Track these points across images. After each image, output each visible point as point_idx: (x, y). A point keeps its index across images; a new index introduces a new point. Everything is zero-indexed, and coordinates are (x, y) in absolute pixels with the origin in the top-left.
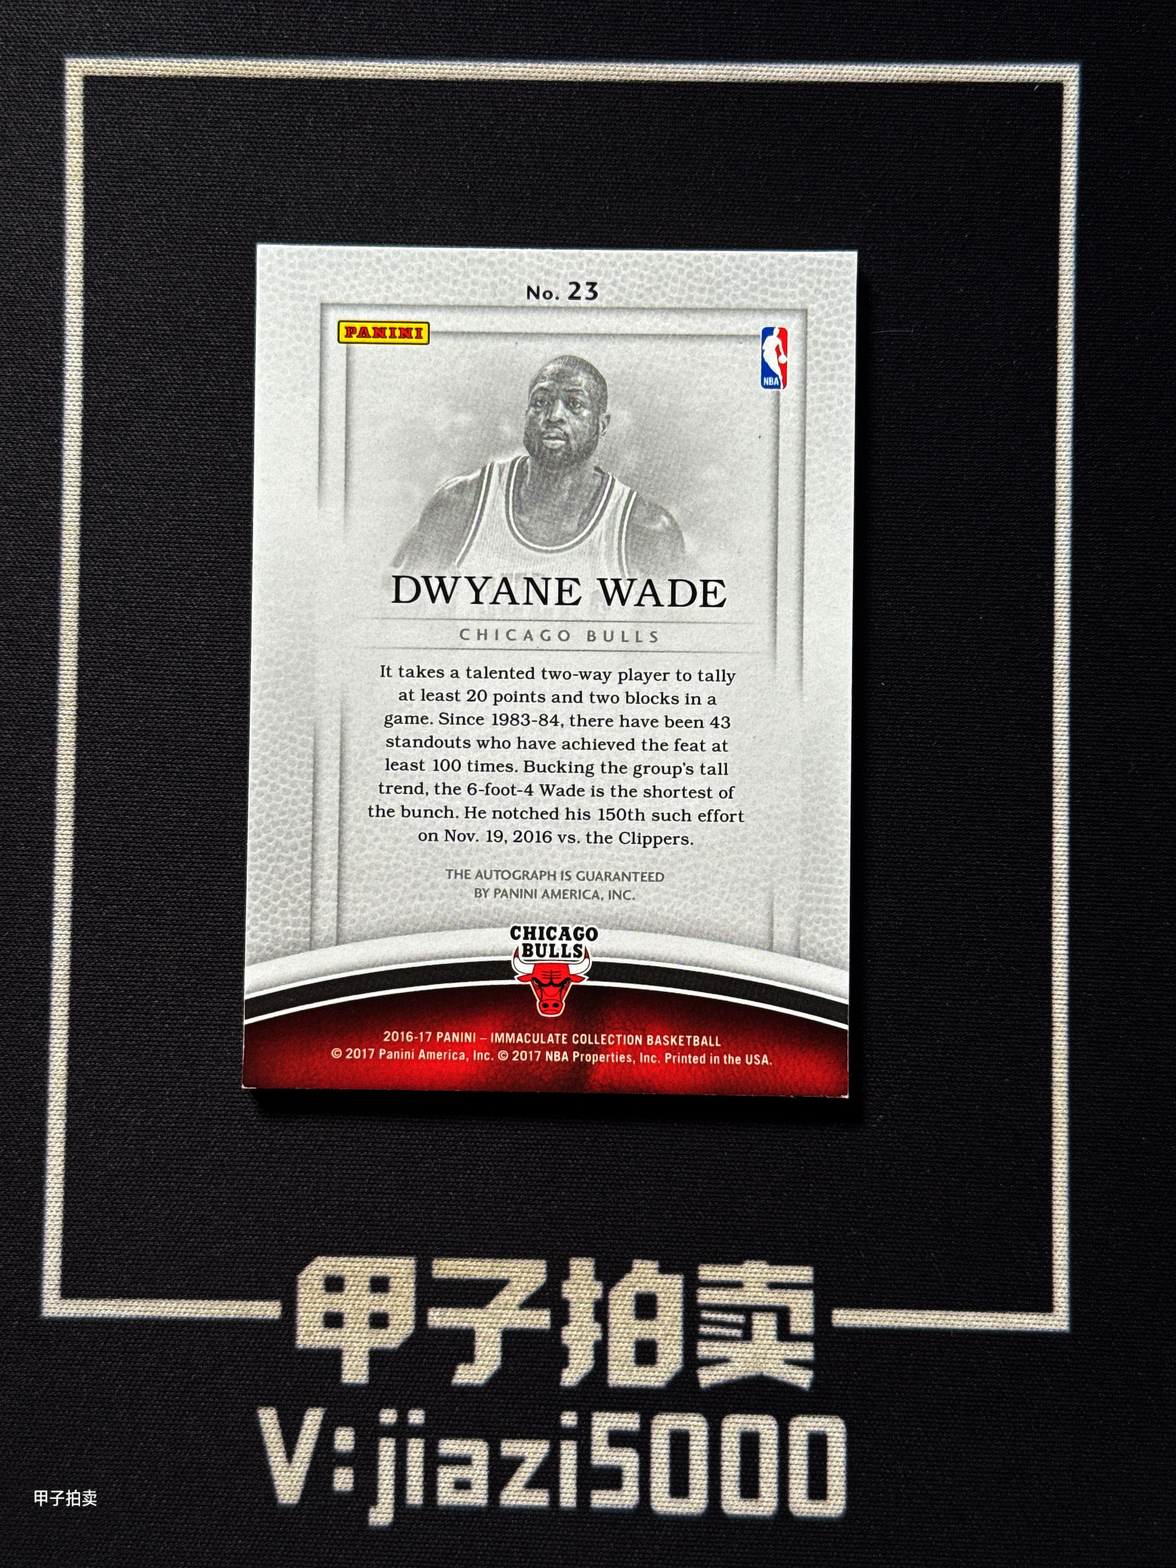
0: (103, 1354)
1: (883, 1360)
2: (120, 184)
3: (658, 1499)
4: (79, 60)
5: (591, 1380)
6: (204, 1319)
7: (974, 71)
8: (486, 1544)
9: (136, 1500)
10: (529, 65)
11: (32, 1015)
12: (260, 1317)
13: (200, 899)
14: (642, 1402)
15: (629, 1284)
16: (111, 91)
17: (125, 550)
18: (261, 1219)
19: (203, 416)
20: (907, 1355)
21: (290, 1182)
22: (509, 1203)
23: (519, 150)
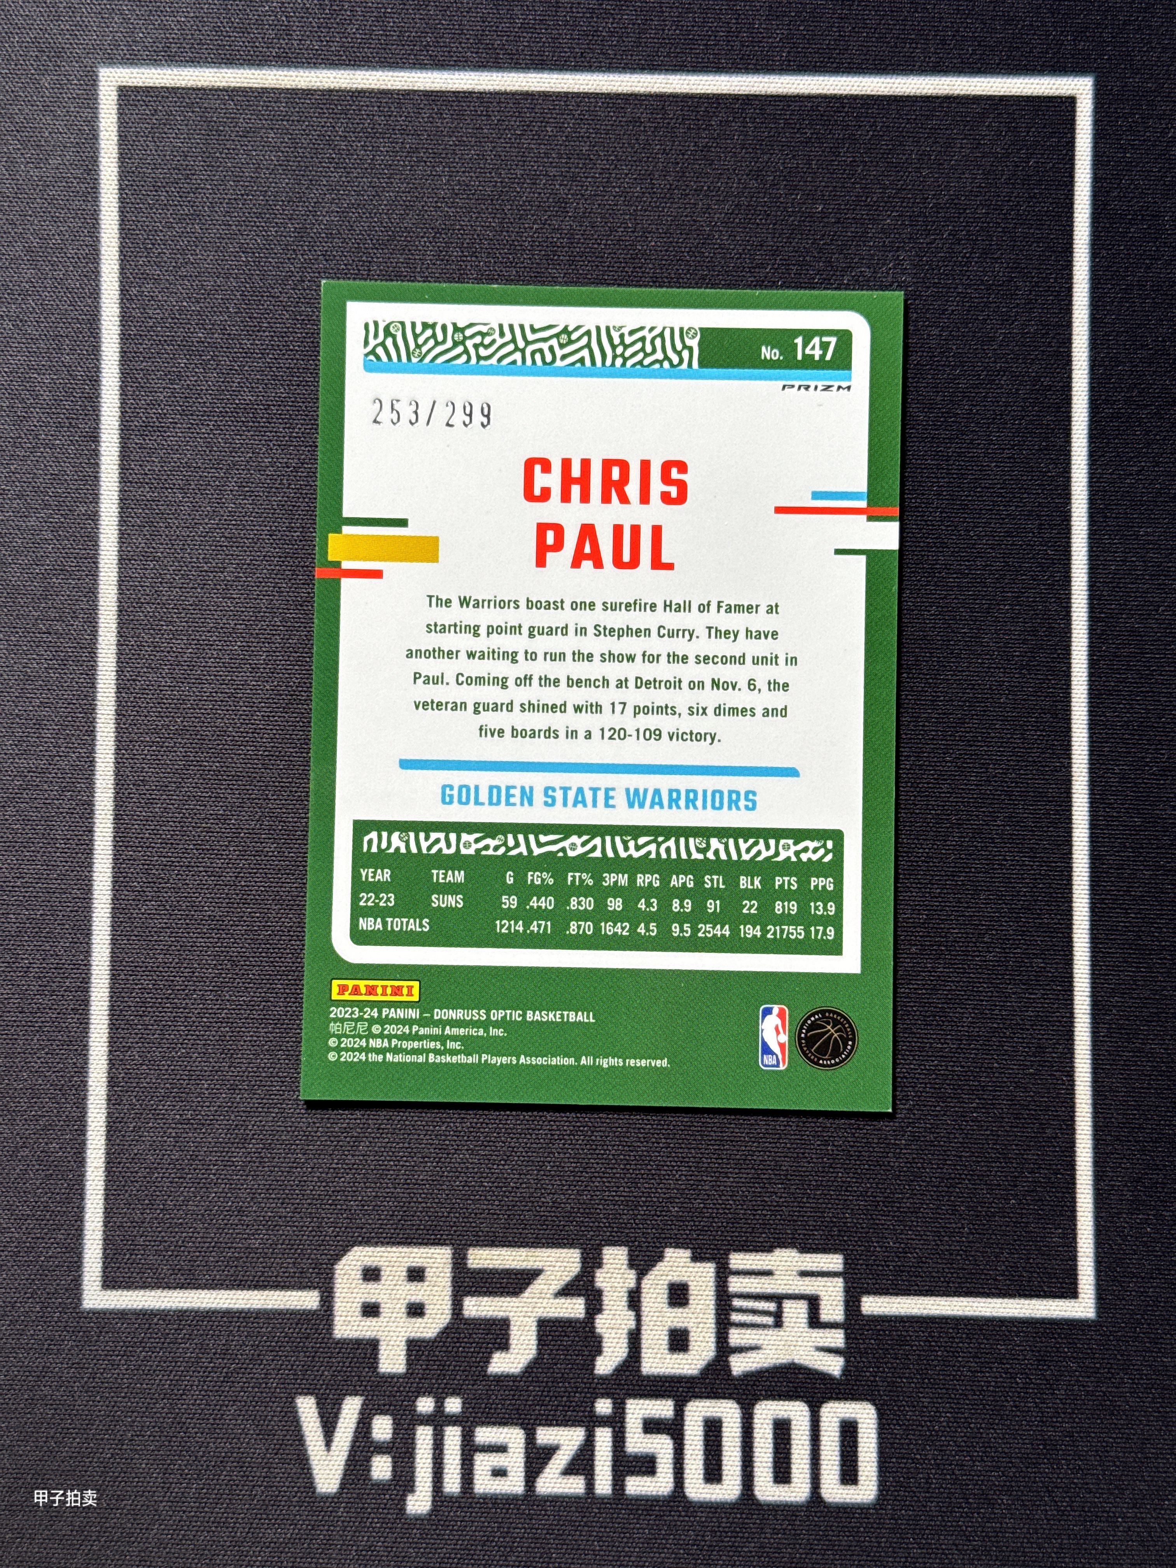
0: (143, 1344)
1: (912, 1346)
2: (155, 193)
3: (692, 1485)
4: (111, 70)
5: (625, 1368)
6: (243, 1309)
7: (990, 85)
8: (523, 1531)
9: (176, 1490)
10: (556, 76)
11: (72, 1009)
12: (298, 1307)
13: (237, 894)
14: (675, 1389)
15: (661, 1273)
16: (144, 101)
17: (162, 553)
18: (299, 1210)
19: (238, 422)
20: (936, 1342)
21: (327, 1173)
22: (542, 1194)
23: (546, 160)
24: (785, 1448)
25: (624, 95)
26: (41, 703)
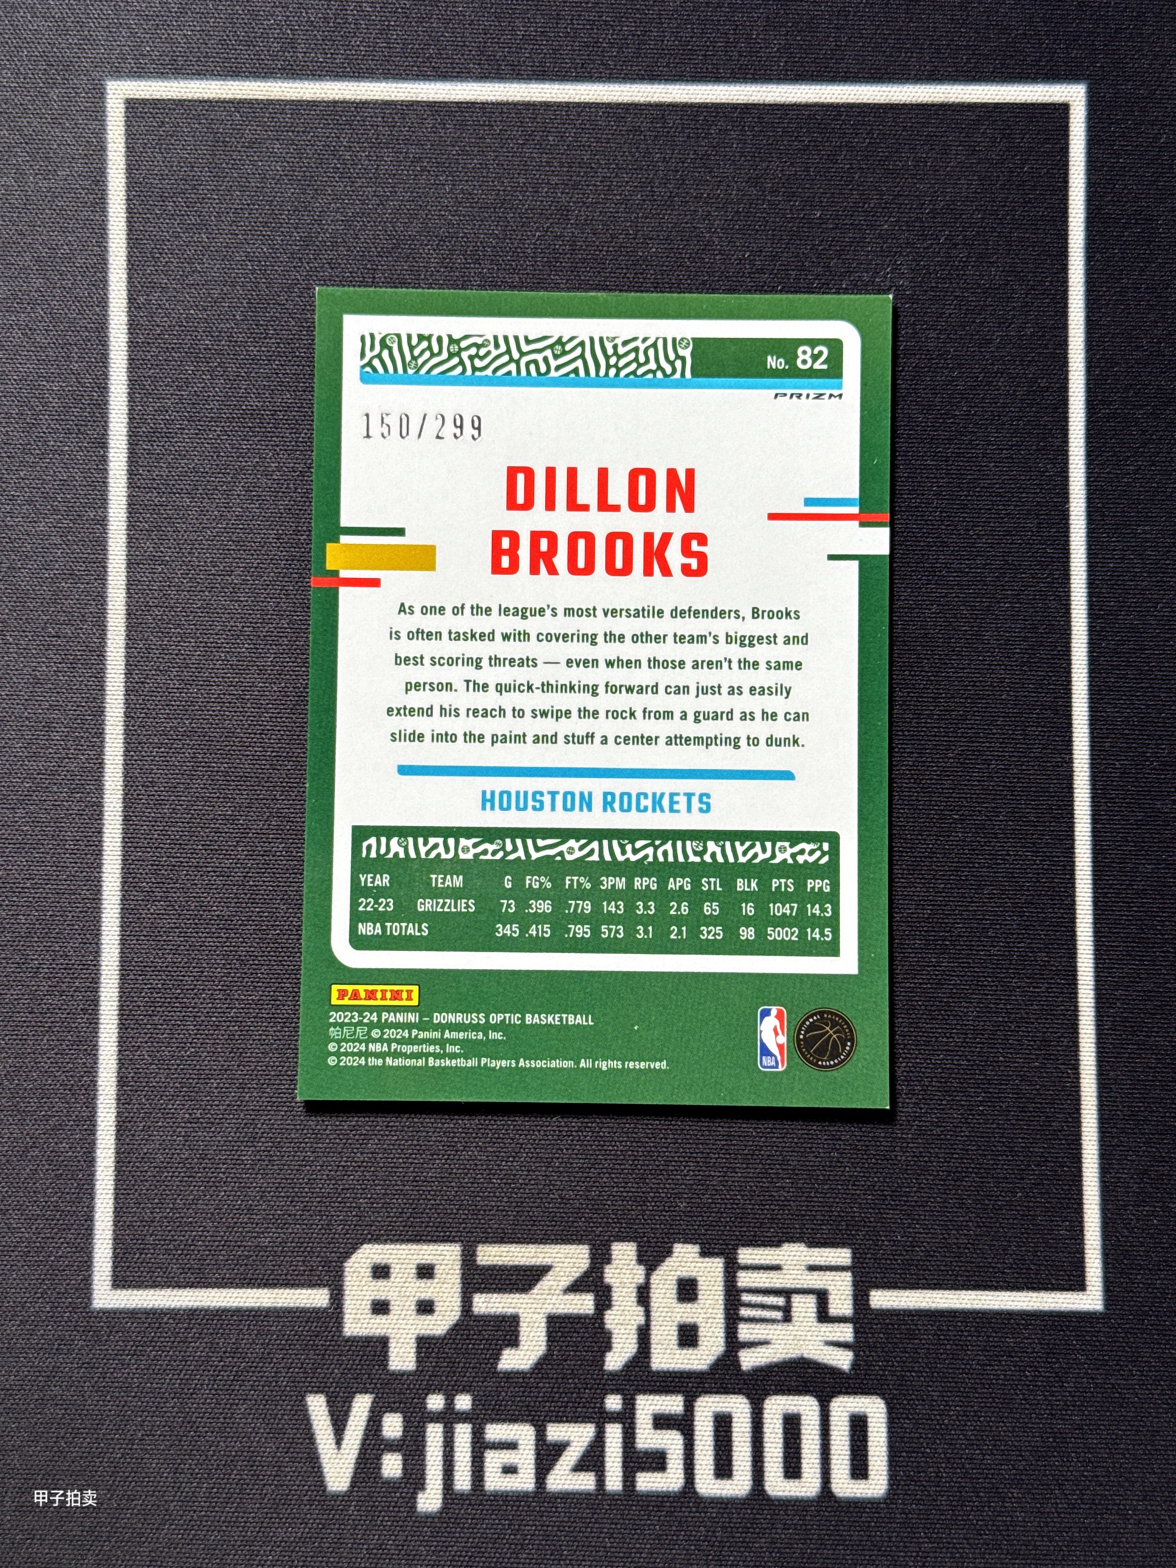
0: (153, 1344)
1: (921, 1340)
2: (162, 203)
3: (703, 1481)
4: (118, 82)
5: (634, 1364)
6: (253, 1308)
7: (985, 92)
8: (534, 1528)
9: (186, 1489)
10: (557, 86)
11: (82, 1010)
12: (308, 1305)
13: (246, 894)
14: (685, 1385)
15: (670, 1268)
16: (151, 113)
17: (170, 557)
18: (308, 1208)
19: (244, 427)
20: (944, 1335)
21: (336, 1171)
22: (551, 1190)
23: (547, 168)
24: (795, 1443)
25: (624, 104)
26: (50, 705)
